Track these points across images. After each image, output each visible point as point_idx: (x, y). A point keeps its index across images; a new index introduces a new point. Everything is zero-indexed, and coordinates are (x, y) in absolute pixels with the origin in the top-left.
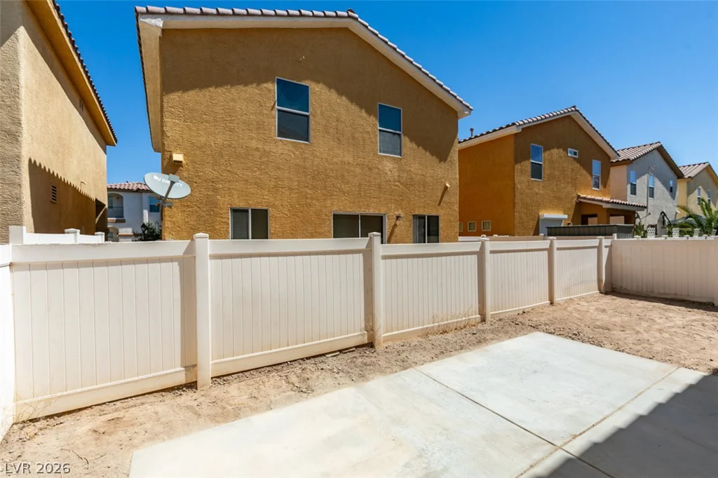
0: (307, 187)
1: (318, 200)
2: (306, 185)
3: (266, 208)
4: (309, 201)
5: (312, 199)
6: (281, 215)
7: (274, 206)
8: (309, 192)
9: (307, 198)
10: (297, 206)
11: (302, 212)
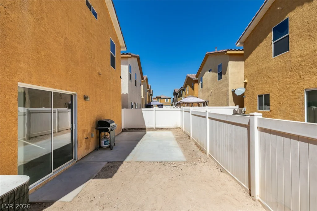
0: (287, 78)
1: (294, 84)
2: (287, 77)
3: (268, 93)
4: (288, 86)
5: (290, 84)
6: (275, 96)
7: (272, 92)
8: (288, 80)
9: (287, 84)
10: (282, 90)
11: (284, 93)
